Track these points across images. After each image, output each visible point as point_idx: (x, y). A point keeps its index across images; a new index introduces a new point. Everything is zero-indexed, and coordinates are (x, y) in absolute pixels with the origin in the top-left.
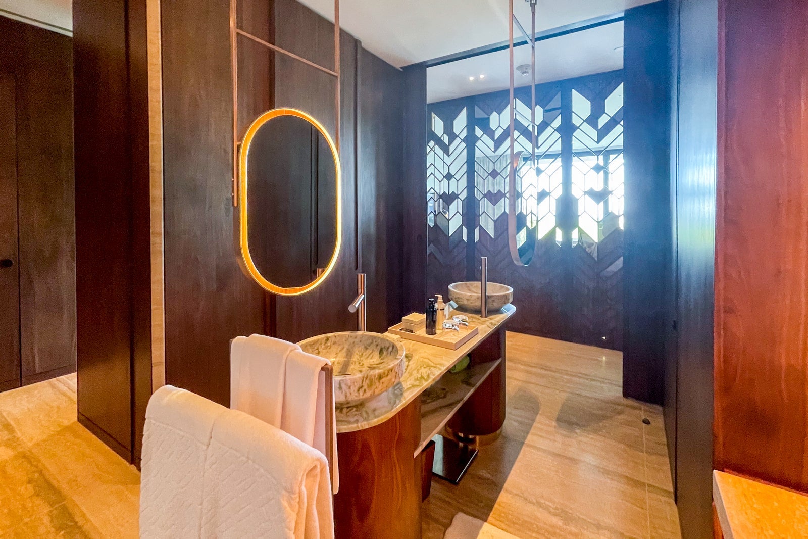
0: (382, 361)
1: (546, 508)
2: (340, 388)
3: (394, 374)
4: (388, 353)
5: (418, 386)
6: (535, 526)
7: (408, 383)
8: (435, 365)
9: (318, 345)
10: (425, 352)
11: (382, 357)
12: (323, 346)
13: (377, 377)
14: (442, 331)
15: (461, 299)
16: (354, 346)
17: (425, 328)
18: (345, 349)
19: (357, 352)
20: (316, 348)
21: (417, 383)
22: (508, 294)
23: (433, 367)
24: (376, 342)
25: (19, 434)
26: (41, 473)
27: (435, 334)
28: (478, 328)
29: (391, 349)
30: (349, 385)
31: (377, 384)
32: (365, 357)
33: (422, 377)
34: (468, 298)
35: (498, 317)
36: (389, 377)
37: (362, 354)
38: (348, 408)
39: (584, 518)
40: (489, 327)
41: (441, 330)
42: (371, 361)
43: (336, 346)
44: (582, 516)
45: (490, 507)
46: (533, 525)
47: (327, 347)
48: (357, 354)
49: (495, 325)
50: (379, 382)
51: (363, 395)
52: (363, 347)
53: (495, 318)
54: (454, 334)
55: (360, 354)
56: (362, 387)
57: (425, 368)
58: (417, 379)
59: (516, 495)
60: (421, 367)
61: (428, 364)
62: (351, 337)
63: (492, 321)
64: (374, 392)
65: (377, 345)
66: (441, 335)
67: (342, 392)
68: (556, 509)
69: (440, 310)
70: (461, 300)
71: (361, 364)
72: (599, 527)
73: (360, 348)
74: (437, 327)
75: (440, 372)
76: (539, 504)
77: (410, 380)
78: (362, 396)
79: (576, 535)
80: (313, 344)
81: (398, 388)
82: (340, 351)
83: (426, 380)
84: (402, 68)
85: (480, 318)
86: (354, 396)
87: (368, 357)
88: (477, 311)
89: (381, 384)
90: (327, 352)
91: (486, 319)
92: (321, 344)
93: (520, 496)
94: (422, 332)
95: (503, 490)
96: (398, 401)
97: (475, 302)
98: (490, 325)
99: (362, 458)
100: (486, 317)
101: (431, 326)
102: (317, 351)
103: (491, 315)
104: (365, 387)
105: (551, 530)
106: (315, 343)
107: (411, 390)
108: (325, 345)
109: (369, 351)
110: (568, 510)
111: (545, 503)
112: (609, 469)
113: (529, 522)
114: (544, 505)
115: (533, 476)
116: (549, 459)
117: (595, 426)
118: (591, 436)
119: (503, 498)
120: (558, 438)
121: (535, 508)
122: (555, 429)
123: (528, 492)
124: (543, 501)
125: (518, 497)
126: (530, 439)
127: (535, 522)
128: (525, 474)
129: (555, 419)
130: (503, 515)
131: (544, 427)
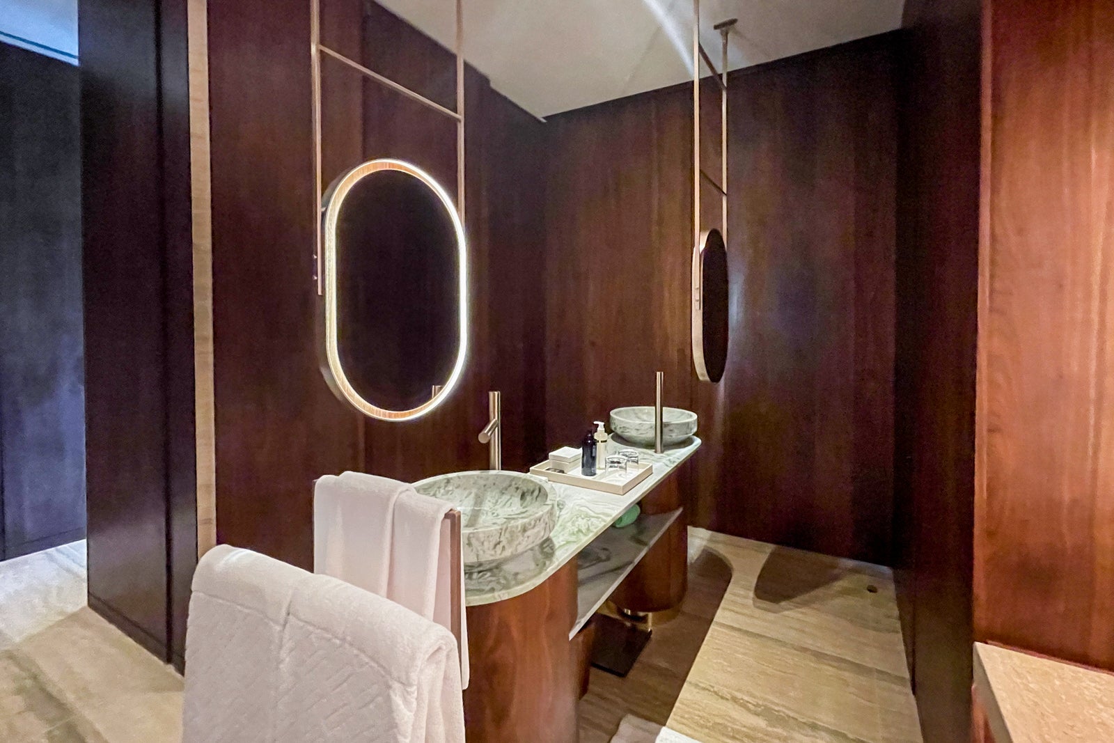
0: (524, 510)
1: (744, 705)
2: (469, 544)
3: (543, 525)
4: (532, 499)
5: (575, 542)
6: (730, 729)
7: (561, 538)
8: (596, 515)
9: (435, 488)
10: (582, 498)
11: (524, 505)
12: (442, 491)
13: (519, 528)
14: (604, 471)
15: (628, 428)
16: (485, 490)
17: (581, 467)
18: (473, 495)
19: (489, 498)
20: (432, 493)
21: (573, 538)
22: (691, 422)
23: (593, 517)
24: (516, 484)
26: (35, 678)
27: (595, 474)
28: (652, 467)
29: (536, 493)
30: (482, 540)
31: (521, 538)
32: (502, 504)
33: (580, 531)
34: (637, 427)
35: (677, 452)
36: (536, 530)
37: (497, 502)
38: (479, 572)
39: (796, 716)
40: (667, 466)
41: (602, 469)
42: (510, 509)
43: (460, 491)
44: (792, 714)
45: (669, 707)
47: (448, 491)
48: (489, 501)
49: (674, 462)
50: (523, 536)
51: (501, 554)
52: (498, 491)
53: (674, 454)
54: (620, 475)
55: (494, 501)
56: (499, 543)
57: (583, 519)
58: (573, 534)
59: (704, 689)
60: (577, 518)
61: (587, 514)
62: (481, 478)
63: (671, 458)
64: (516, 550)
65: (517, 488)
66: (603, 476)
67: (472, 550)
68: (757, 705)
69: (602, 442)
70: (628, 430)
71: (495, 514)
72: (814, 727)
73: (494, 493)
74: (597, 466)
75: (603, 524)
76: (735, 700)
77: (563, 535)
78: (499, 555)
79: (785, 739)
81: (548, 546)
82: (466, 497)
83: (585, 535)
84: (545, 118)
85: (654, 454)
86: (488, 556)
87: (505, 504)
88: (650, 445)
89: (526, 539)
90: (448, 499)
91: (662, 455)
92: (439, 488)
93: (709, 691)
94: (577, 472)
95: (685, 683)
96: (548, 563)
97: (647, 433)
98: (668, 463)
99: (498, 642)
100: (662, 452)
101: (589, 463)
103: (669, 449)
104: (504, 543)
105: (750, 733)
106: (431, 486)
107: (566, 548)
108: (444, 489)
109: (506, 497)
110: (773, 707)
111: (742, 699)
112: (826, 652)
113: (721, 724)
114: (742, 701)
115: (725, 664)
116: (747, 641)
117: (806, 597)
118: (800, 610)
119: (686, 693)
120: (758, 612)
121: (730, 705)
122: (754, 601)
123: (719, 685)
124: (739, 695)
125: (707, 692)
126: (721, 615)
127: (729, 724)
128: (715, 661)
129: (753, 589)
130: (686, 716)
131: (739, 600)
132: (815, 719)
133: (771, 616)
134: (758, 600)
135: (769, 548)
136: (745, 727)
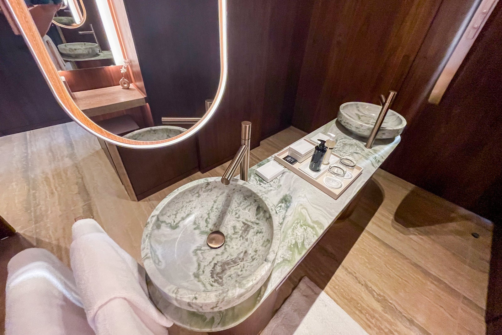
0: (257, 222)
1: (371, 291)
5: (289, 261)
8: (312, 224)
9: (198, 189)
10: (305, 197)
11: (258, 216)
15: (350, 125)
16: (234, 193)
18: (225, 194)
19: (236, 199)
20: (196, 192)
21: (290, 255)
23: (309, 226)
24: (255, 197)
25: (76, 151)
26: (82, 178)
27: (319, 170)
32: (243, 208)
33: (296, 246)
34: (357, 127)
35: (382, 148)
37: (241, 203)
39: (401, 310)
40: (373, 165)
42: (248, 215)
43: (216, 190)
44: (399, 308)
45: (328, 278)
46: (358, 304)
47: (208, 190)
48: (236, 201)
49: (379, 161)
53: (379, 151)
55: (239, 202)
57: (301, 227)
58: (291, 249)
59: (350, 273)
60: (297, 224)
61: (305, 221)
63: (377, 155)
65: (255, 200)
68: (379, 295)
69: (330, 148)
72: (411, 322)
76: (366, 286)
80: (193, 189)
82: (220, 195)
83: (300, 250)
85: (364, 148)
88: (364, 140)
90: (208, 195)
91: (370, 150)
92: (202, 188)
93: (353, 275)
95: (340, 266)
98: (374, 162)
100: (371, 146)
102: (197, 195)
105: (372, 312)
107: (282, 266)
108: (205, 188)
109: (247, 203)
110: (389, 299)
111: (371, 287)
112: (431, 272)
113: (355, 300)
114: (370, 289)
115: (366, 260)
116: (382, 249)
117: (427, 228)
118: (421, 236)
119: (340, 272)
120: (393, 231)
121: (363, 289)
122: (392, 222)
123: (359, 273)
124: (370, 284)
125: (351, 275)
126: (371, 227)
127: (360, 302)
128: (361, 257)
129: (394, 213)
130: (337, 287)
131: (384, 219)
132: (413, 317)
133: (401, 236)
134: (395, 222)
135: (411, 187)
136: (368, 307)
